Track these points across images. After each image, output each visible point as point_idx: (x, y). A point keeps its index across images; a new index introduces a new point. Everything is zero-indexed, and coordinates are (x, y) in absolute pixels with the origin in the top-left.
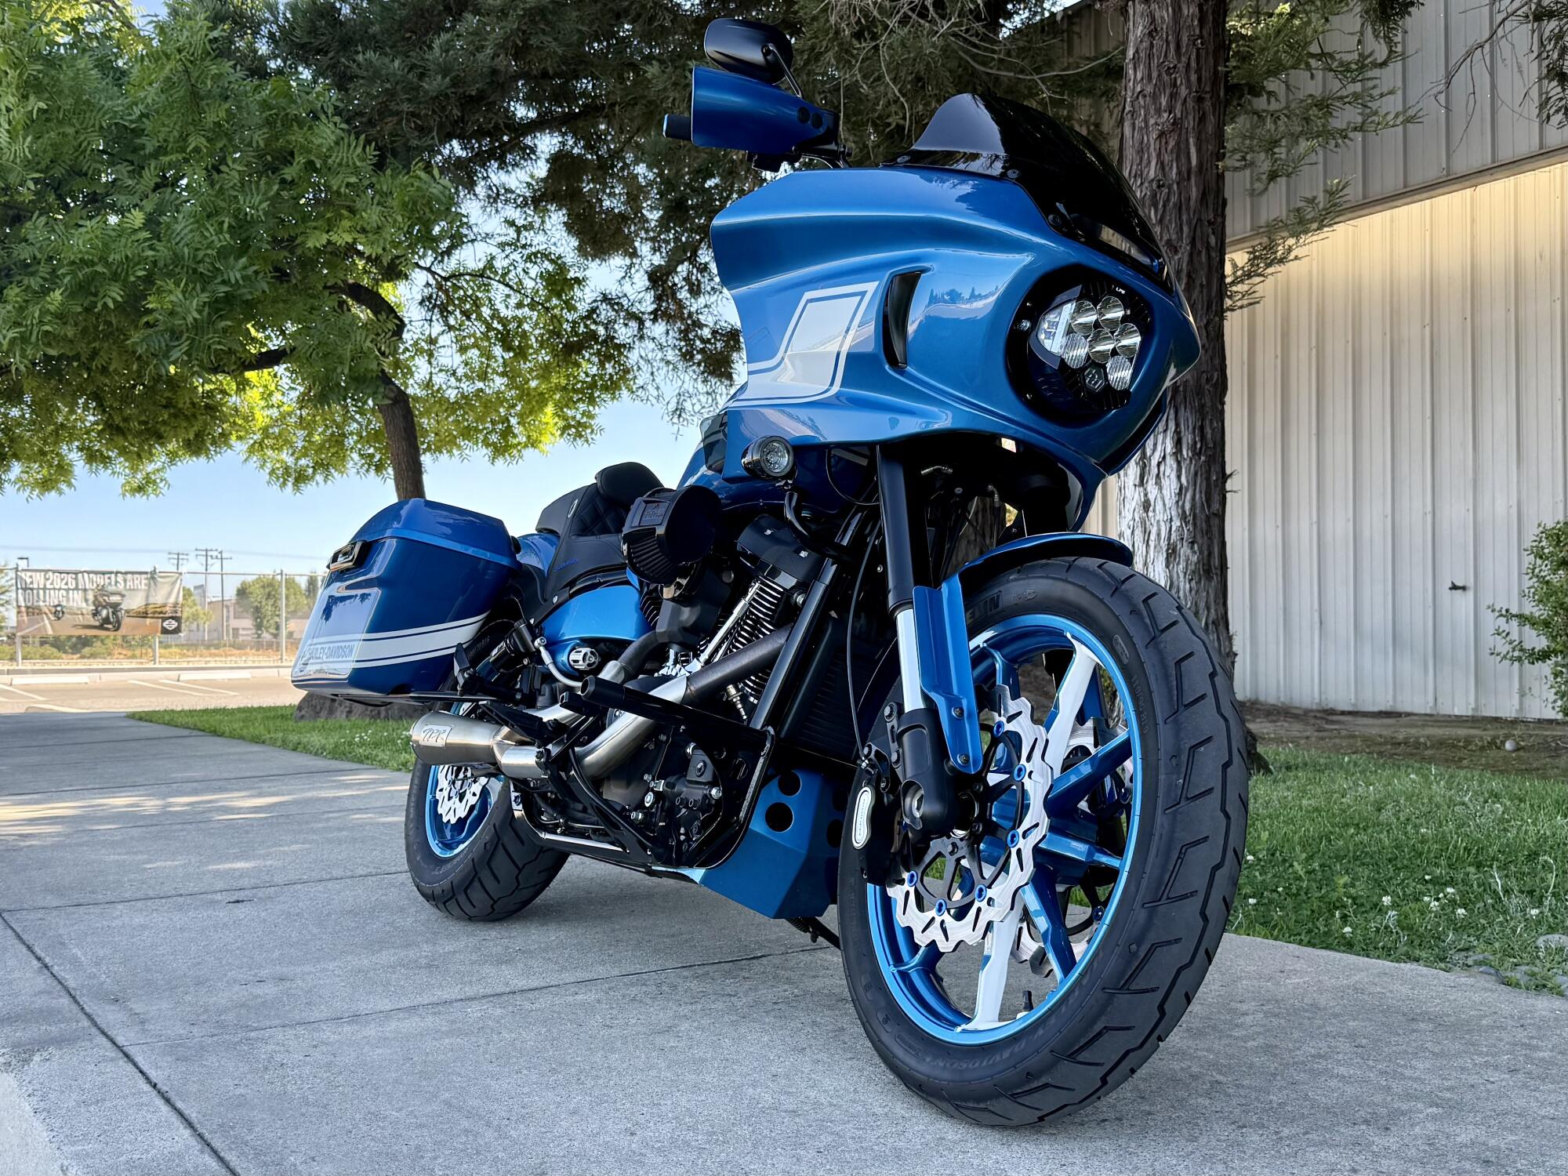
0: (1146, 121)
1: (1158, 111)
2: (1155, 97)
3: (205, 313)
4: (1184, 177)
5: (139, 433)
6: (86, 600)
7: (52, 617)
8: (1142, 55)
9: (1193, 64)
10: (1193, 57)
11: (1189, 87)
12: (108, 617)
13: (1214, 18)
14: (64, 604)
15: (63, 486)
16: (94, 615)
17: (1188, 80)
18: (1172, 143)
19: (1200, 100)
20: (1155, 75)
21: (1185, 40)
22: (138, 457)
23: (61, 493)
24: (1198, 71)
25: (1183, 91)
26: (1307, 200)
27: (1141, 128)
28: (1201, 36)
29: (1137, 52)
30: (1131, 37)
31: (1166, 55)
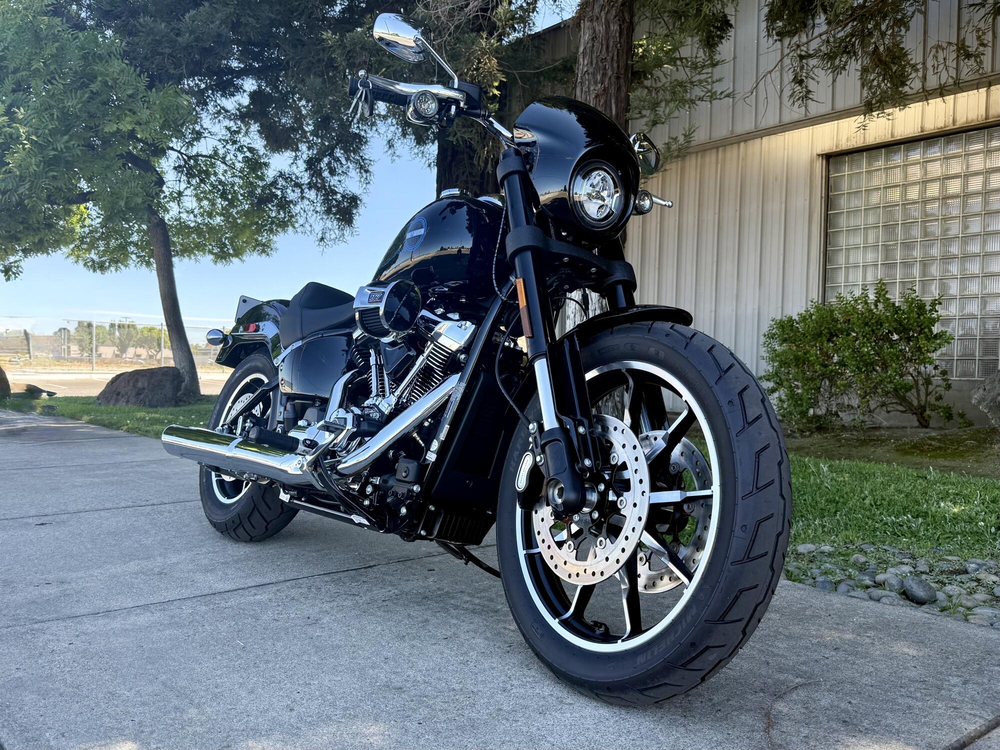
0: (589, 89)
1: (596, 83)
2: (594, 75)
3: (41, 167)
5: (6, 238)
8: (588, 51)
9: (615, 58)
10: (616, 54)
11: (612, 70)
13: (627, 34)
17: (612, 66)
19: (618, 78)
20: (594, 62)
21: (611, 43)
22: (6, 251)
24: (618, 62)
25: (609, 73)
26: (673, 138)
27: (586, 92)
28: (620, 43)
29: (585, 49)
30: (582, 40)
31: (601, 52)
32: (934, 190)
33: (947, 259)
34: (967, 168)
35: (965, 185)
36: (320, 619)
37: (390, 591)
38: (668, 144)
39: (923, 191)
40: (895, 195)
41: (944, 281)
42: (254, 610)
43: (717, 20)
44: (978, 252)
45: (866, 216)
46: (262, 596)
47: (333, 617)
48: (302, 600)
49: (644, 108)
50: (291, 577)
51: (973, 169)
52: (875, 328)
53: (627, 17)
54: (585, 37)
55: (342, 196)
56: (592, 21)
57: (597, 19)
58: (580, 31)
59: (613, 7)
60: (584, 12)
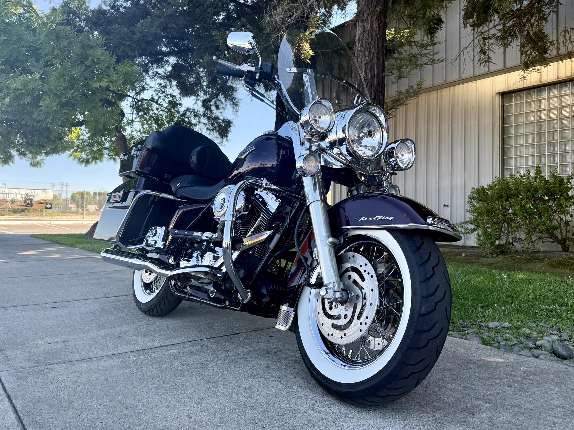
0: (361, 60)
1: (365, 56)
2: (364, 52)
3: (59, 107)
4: (373, 77)
5: (37, 146)
6: (22, 198)
7: (11, 203)
8: (361, 39)
9: (376, 42)
10: (376, 40)
11: (375, 49)
12: (29, 203)
13: (383, 28)
14: (15, 198)
15: (10, 163)
16: (24, 202)
17: (375, 47)
18: (369, 66)
19: (378, 53)
20: (364, 45)
21: (374, 34)
22: (36, 153)
23: (9, 165)
24: (378, 44)
25: (373, 51)
26: (410, 86)
27: (360, 61)
28: (379, 33)
29: (359, 37)
30: (357, 33)
31: (368, 39)
32: (566, 112)
36: (207, 365)
37: (247, 349)
38: (407, 89)
39: (560, 113)
40: (543, 116)
42: (170, 359)
43: (435, 19)
45: (526, 127)
46: (175, 351)
47: (215, 364)
48: (197, 353)
49: (393, 69)
50: (192, 339)
52: (533, 193)
53: (383, 19)
54: (359, 31)
55: (222, 121)
56: (363, 22)
57: (366, 21)
58: (356, 28)
59: (374, 14)
60: (358, 17)
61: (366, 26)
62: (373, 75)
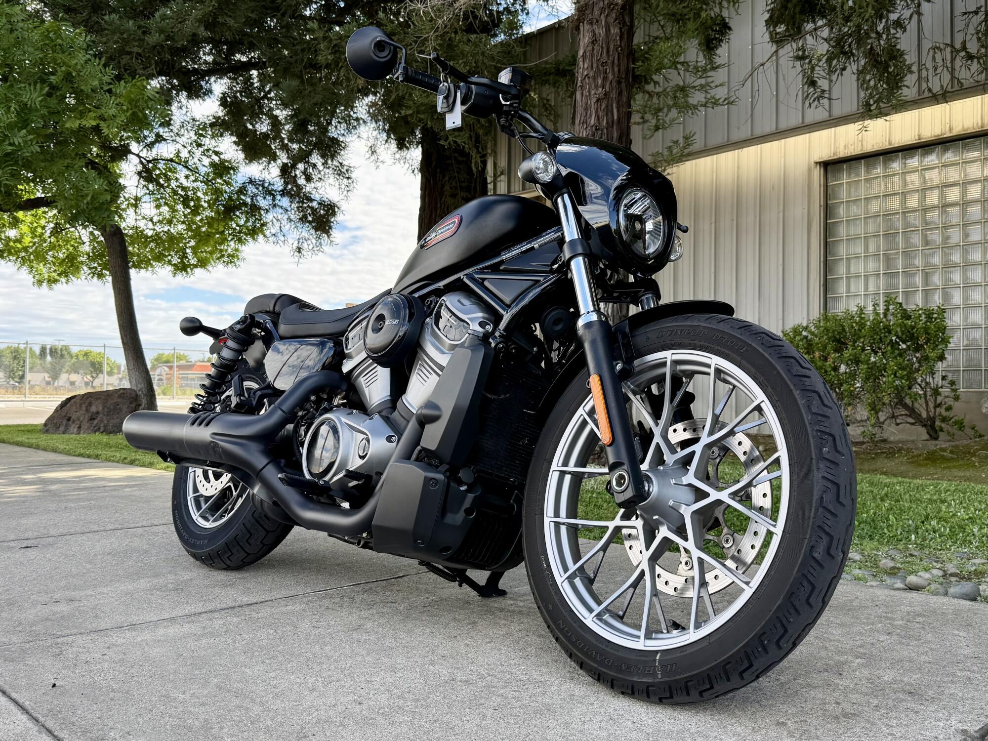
0: (589, 92)
1: (596, 87)
2: (595, 78)
4: (610, 125)
8: (588, 54)
9: (616, 62)
10: (616, 57)
11: (613, 74)
13: (628, 36)
17: (613, 70)
18: (604, 106)
19: (619, 82)
20: (595, 65)
21: (612, 47)
24: (619, 66)
25: (610, 77)
26: (674, 142)
27: (586, 96)
28: (620, 46)
29: (585, 52)
30: (582, 44)
31: (601, 55)
32: (933, 198)
33: (948, 266)
34: (965, 176)
35: (964, 193)
38: (670, 147)
39: (923, 198)
40: (895, 203)
41: (947, 290)
43: (715, 24)
44: (980, 260)
45: (866, 224)
51: (971, 177)
52: (883, 335)
53: (627, 20)
54: (585, 39)
55: (319, 204)
56: (591, 23)
57: (597, 21)
58: (579, 33)
59: (612, 10)
60: (584, 14)
61: (597, 32)
62: (610, 121)
